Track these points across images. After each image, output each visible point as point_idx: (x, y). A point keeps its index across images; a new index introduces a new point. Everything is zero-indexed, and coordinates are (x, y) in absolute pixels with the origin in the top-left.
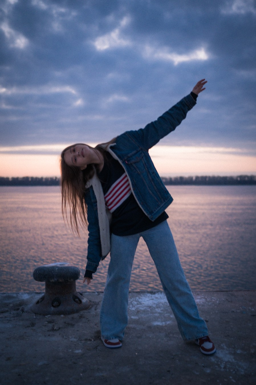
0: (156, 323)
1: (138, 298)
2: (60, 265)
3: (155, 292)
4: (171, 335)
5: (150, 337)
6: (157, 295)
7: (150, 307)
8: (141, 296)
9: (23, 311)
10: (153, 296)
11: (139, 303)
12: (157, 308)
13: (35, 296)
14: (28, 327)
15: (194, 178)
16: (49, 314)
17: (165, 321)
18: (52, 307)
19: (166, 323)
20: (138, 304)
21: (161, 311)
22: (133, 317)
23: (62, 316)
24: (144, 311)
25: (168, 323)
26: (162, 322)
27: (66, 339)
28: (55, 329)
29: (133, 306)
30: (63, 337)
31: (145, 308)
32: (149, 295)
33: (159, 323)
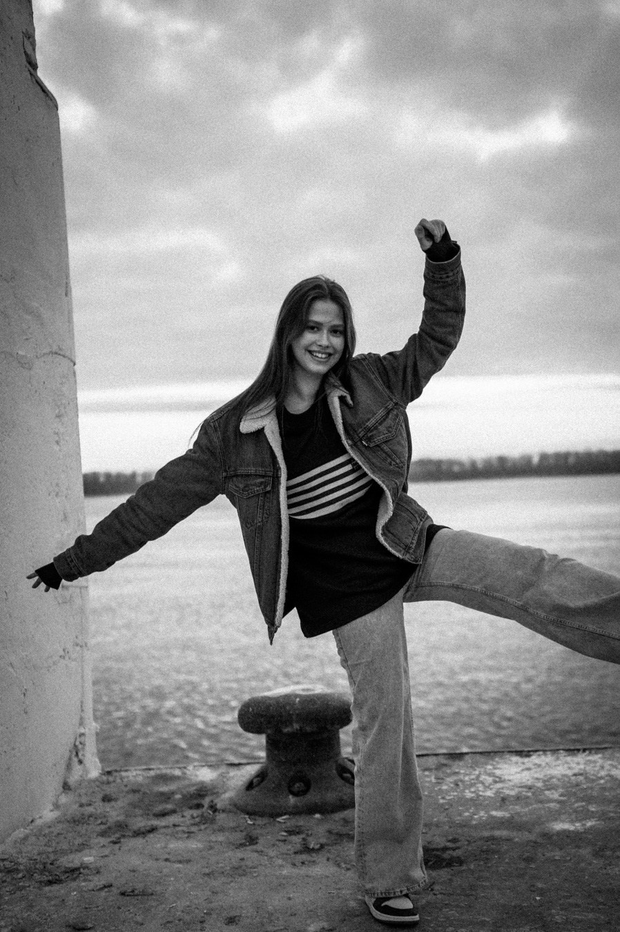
0: (559, 826)
1: (489, 767)
2: (303, 690)
3: (529, 751)
4: (608, 853)
5: (557, 858)
6: (535, 759)
7: (530, 788)
8: (498, 763)
9: (213, 808)
10: (526, 760)
11: (497, 779)
12: (548, 790)
13: (228, 773)
14: (242, 845)
15: (536, 460)
16: (285, 814)
17: (580, 821)
18: (291, 797)
19: (583, 825)
20: (495, 782)
21: (561, 796)
22: (494, 813)
23: (318, 816)
24: (518, 798)
25: (589, 824)
26: (572, 822)
27: (348, 869)
28: (311, 847)
29: (487, 787)
30: (339, 865)
31: (517, 790)
32: (515, 759)
33: (566, 826)
